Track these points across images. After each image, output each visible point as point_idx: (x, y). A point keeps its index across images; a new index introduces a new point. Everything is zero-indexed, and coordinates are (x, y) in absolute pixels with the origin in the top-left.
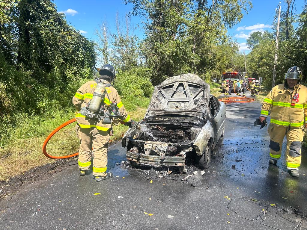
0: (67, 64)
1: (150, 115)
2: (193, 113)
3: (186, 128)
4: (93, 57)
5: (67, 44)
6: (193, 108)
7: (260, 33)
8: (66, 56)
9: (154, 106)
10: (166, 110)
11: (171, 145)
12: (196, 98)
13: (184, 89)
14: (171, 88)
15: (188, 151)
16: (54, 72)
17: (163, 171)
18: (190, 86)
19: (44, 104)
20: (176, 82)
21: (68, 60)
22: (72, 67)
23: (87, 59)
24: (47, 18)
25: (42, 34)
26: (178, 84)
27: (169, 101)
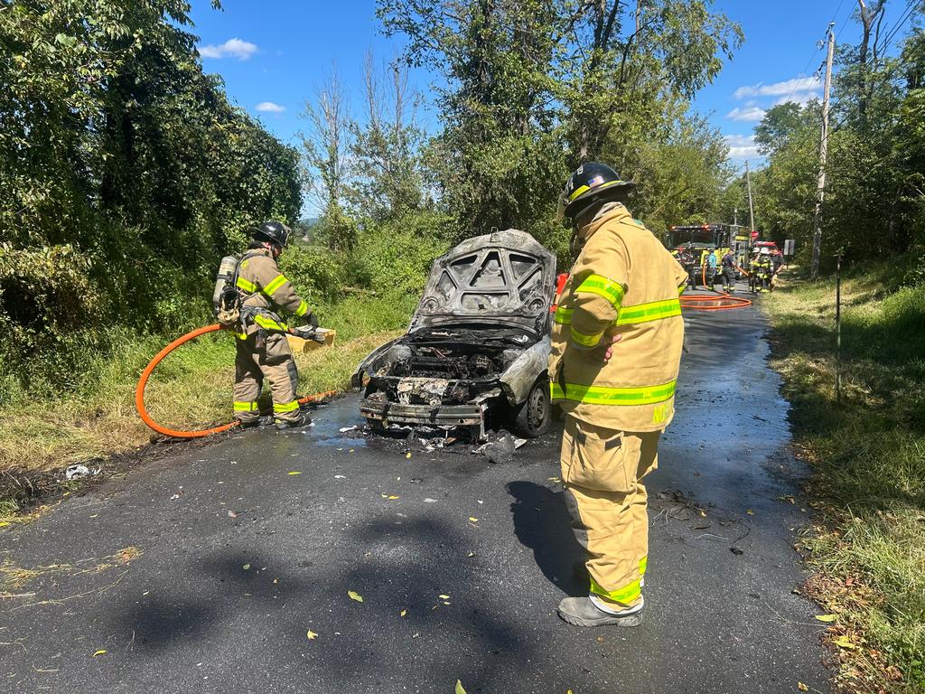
0: (228, 205)
1: (421, 325)
2: (516, 319)
3: (493, 351)
4: (295, 188)
5: (229, 155)
6: (517, 307)
7: (795, 107)
8: (225, 187)
9: (431, 306)
10: (457, 313)
11: (454, 384)
12: (526, 287)
13: (500, 266)
14: (472, 264)
15: (491, 396)
16: (195, 227)
17: (436, 439)
18: (512, 258)
19: (173, 307)
20: (481, 249)
21: (232, 195)
22: (240, 214)
23: (280, 192)
24: (177, 90)
25: (165, 130)
26: (485, 253)
27: (465, 294)
